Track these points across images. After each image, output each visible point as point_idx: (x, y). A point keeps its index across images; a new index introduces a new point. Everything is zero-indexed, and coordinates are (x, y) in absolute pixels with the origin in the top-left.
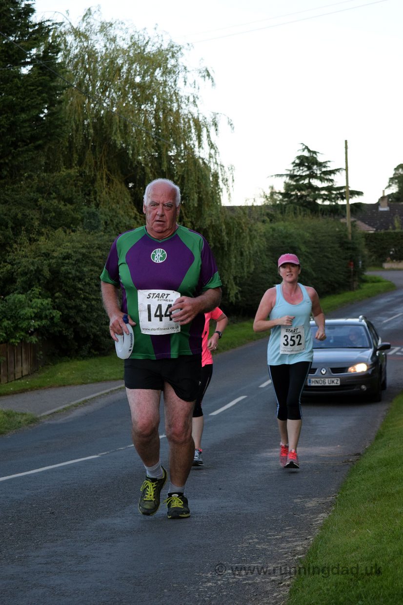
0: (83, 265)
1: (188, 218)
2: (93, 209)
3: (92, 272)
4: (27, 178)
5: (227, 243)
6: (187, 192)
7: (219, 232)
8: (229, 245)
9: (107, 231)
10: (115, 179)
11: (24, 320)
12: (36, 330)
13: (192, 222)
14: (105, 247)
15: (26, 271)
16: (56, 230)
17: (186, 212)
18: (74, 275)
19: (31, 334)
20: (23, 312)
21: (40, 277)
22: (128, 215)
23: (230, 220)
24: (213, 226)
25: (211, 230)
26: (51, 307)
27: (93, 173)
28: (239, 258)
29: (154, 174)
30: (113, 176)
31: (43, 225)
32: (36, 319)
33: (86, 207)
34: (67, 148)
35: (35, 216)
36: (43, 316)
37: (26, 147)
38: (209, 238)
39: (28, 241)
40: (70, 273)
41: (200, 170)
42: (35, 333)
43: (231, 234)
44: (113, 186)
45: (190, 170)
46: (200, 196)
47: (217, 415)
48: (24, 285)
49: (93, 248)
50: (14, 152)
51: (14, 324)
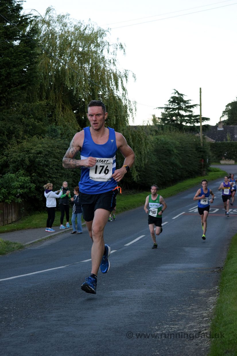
0: (49, 157)
3: (54, 162)
6: (110, 115)
8: (133, 147)
9: (62, 138)
10: (67, 108)
11: (14, 189)
12: (20, 195)
15: (15, 160)
16: (33, 136)
18: (43, 164)
19: (18, 197)
20: (13, 184)
21: (23, 164)
22: (75, 129)
23: (134, 133)
26: (30, 181)
27: (54, 104)
28: (139, 156)
30: (66, 106)
31: (25, 133)
32: (21, 189)
34: (39, 89)
35: (20, 128)
36: (25, 187)
37: (16, 88)
39: (16, 143)
40: (41, 162)
41: (117, 103)
42: (20, 197)
43: (134, 141)
44: (65, 111)
45: (111, 103)
46: (117, 118)
47: (129, 245)
48: (14, 169)
49: (54, 147)
50: (9, 91)
51: (8, 191)
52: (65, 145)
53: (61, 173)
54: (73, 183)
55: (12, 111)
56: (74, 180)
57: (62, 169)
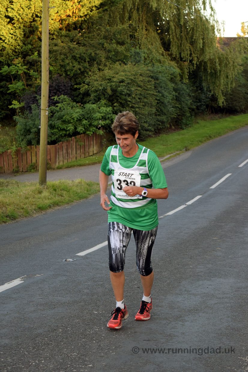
0: (131, 86)
1: (195, 54)
2: (138, 50)
3: (137, 91)
4: (97, 30)
5: (219, 71)
6: (196, 38)
7: (214, 64)
8: (220, 71)
9: (145, 64)
10: (150, 29)
11: (95, 120)
12: (102, 126)
13: (197, 57)
14: (144, 74)
15: (97, 90)
16: (115, 63)
17: (194, 50)
18: (126, 93)
19: (99, 129)
20: (95, 116)
21: (105, 93)
22: (158, 52)
23: (221, 56)
24: (210, 59)
25: (209, 62)
26: (112, 112)
27: (137, 25)
28: (225, 79)
29: (175, 26)
30: (149, 27)
31: (107, 60)
32: (103, 120)
33: (133, 49)
34: (121, 9)
35: (102, 55)
36: (107, 118)
37: (98, 11)
38: (207, 66)
39: (98, 70)
40: (124, 91)
41: (204, 25)
42: (102, 128)
43: (221, 64)
44: (149, 33)
45: (198, 24)
46: (204, 41)
47: (215, 188)
48: (95, 98)
49: (137, 75)
50: (90, 14)
51: (89, 123)
52: (148, 72)
53: (145, 102)
54: (156, 112)
55: (94, 35)
56: (158, 109)
57: (145, 98)
